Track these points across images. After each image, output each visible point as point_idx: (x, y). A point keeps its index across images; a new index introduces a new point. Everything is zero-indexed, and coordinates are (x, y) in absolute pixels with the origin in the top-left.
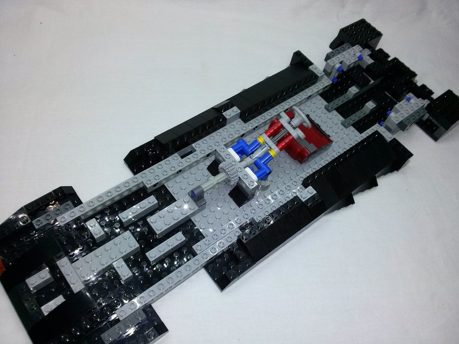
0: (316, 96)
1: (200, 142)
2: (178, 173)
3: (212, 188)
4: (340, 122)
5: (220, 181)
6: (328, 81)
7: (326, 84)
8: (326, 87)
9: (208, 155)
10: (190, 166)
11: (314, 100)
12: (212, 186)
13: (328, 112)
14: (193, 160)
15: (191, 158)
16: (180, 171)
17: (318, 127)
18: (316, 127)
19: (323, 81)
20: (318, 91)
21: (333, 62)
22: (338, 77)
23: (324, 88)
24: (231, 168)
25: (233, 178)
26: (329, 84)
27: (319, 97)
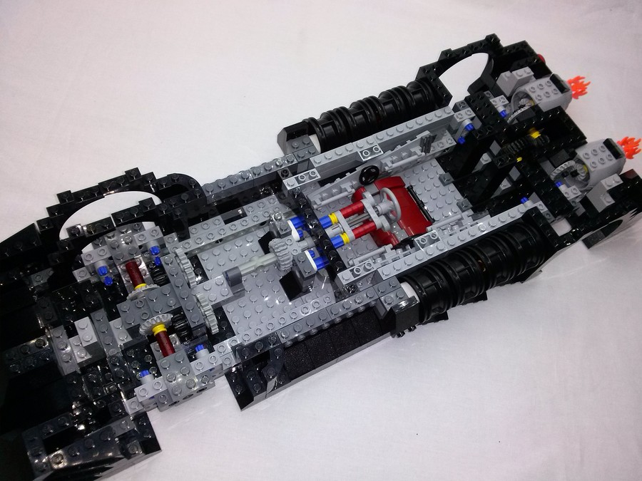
0: (431, 159)
1: (254, 204)
2: (217, 242)
3: (253, 271)
4: (456, 202)
5: (265, 264)
6: (450, 142)
7: (447, 146)
8: (447, 149)
9: (263, 224)
10: (236, 236)
11: (426, 166)
12: (253, 268)
13: (442, 185)
14: (240, 228)
15: (238, 225)
16: (221, 240)
17: (421, 205)
18: (419, 205)
19: (444, 140)
20: (435, 154)
21: (460, 116)
22: (467, 137)
23: (444, 151)
24: (281, 248)
25: (283, 261)
26: (451, 145)
27: (435, 163)
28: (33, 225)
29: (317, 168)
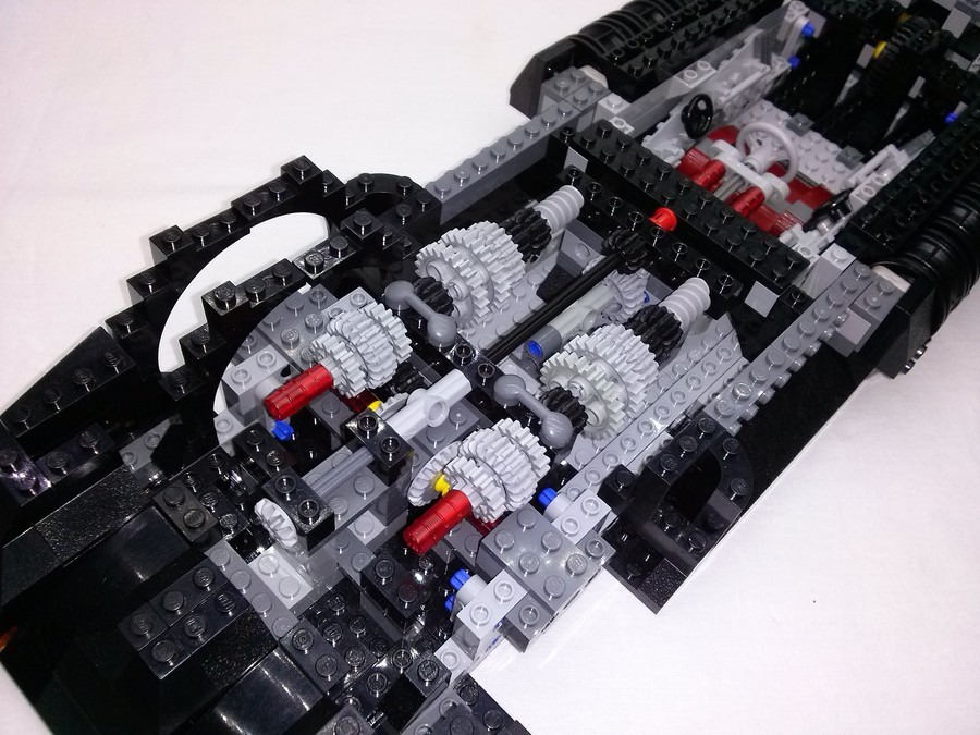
0: (758, 101)
4: (832, 156)
5: (596, 307)
6: (782, 64)
11: (756, 110)
13: (797, 136)
26: (784, 69)
27: (768, 105)
28: (101, 329)
29: (618, 115)
